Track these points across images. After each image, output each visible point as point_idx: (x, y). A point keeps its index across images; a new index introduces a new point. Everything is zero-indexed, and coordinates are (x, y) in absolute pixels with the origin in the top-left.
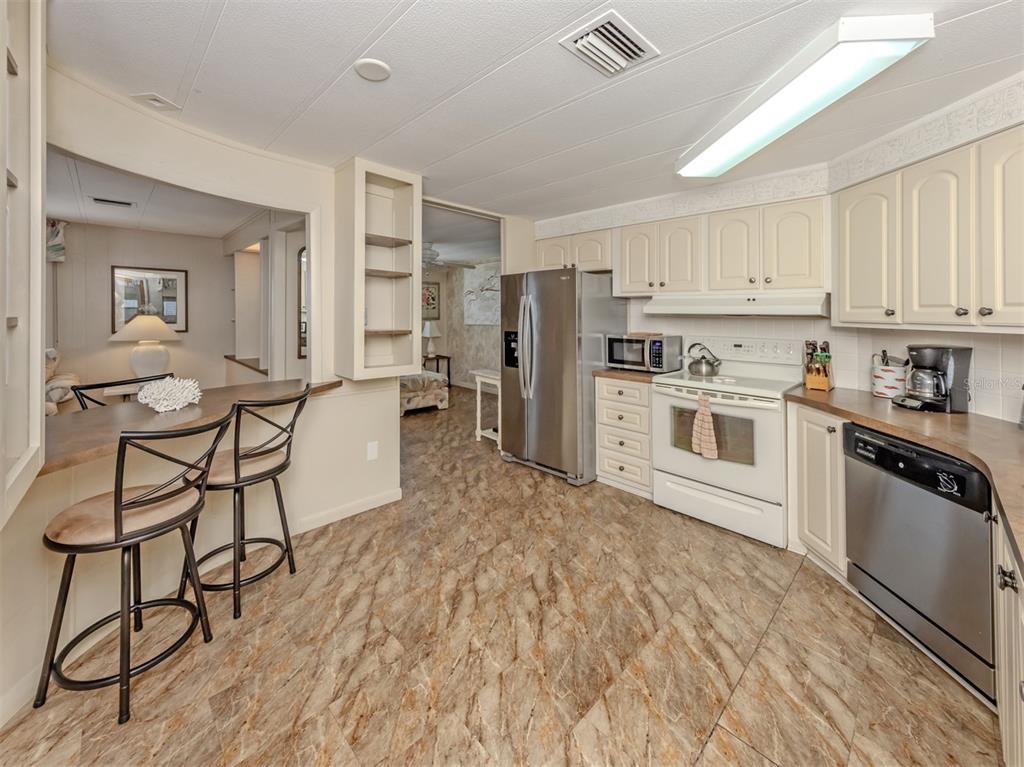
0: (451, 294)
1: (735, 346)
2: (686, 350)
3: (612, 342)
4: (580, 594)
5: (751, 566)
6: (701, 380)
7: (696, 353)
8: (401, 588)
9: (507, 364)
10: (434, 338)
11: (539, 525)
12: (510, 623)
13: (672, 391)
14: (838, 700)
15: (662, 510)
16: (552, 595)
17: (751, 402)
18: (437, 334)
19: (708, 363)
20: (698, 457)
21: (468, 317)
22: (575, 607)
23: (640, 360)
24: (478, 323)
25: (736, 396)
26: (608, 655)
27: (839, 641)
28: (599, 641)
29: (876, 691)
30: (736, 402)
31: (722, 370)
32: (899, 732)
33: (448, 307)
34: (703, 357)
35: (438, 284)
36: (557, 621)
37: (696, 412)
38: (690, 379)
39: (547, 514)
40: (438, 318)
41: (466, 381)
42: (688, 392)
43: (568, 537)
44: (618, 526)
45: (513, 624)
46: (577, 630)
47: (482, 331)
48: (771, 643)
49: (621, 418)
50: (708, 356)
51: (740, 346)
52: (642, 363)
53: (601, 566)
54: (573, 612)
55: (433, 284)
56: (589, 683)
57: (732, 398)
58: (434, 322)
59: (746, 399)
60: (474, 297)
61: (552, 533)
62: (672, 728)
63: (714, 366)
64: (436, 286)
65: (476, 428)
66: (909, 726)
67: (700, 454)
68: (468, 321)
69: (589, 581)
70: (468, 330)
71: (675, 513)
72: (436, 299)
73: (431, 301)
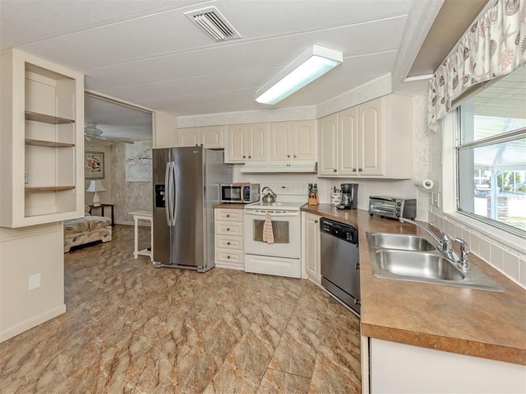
0: (114, 161)
1: (283, 187)
2: (261, 191)
3: (224, 188)
4: (201, 332)
5: (286, 289)
6: (268, 205)
7: (266, 192)
8: (64, 375)
9: (157, 206)
10: (99, 192)
11: (178, 301)
12: (155, 364)
13: (254, 212)
14: (315, 335)
15: (249, 275)
16: (185, 338)
17: (288, 214)
18: (103, 189)
19: (271, 196)
20: (266, 244)
21: (129, 177)
22: (198, 340)
23: (239, 197)
24: (137, 180)
25: (275, 211)
26: (216, 358)
27: (317, 311)
28: (211, 353)
29: (327, 326)
30: (282, 214)
31: (277, 199)
32: (333, 338)
33: (111, 170)
34: (269, 194)
35: (103, 153)
36: (187, 352)
37: (265, 221)
38: (263, 205)
39: (183, 293)
40: (103, 178)
41: (127, 220)
42: (261, 212)
43: (197, 302)
44: (225, 288)
45: (157, 365)
46: (199, 352)
47: (140, 186)
48: (292, 322)
49: (228, 230)
50: (271, 193)
51: (284, 187)
52: (240, 199)
53: (215, 313)
54: (197, 343)
55: (99, 153)
56: (204, 378)
57: (280, 212)
58: (99, 181)
59: (285, 212)
60: (133, 163)
61: (186, 303)
62: (247, 380)
63: (273, 197)
64: (102, 155)
65: (134, 251)
66: (336, 335)
67: (266, 242)
68: (128, 179)
69: (207, 323)
70: (129, 186)
71: (255, 274)
72: (101, 164)
73: (97, 166)
